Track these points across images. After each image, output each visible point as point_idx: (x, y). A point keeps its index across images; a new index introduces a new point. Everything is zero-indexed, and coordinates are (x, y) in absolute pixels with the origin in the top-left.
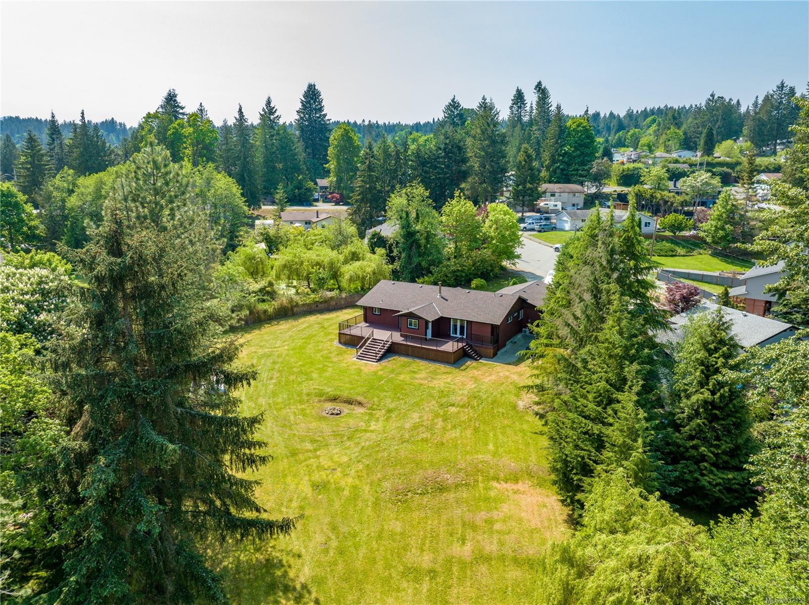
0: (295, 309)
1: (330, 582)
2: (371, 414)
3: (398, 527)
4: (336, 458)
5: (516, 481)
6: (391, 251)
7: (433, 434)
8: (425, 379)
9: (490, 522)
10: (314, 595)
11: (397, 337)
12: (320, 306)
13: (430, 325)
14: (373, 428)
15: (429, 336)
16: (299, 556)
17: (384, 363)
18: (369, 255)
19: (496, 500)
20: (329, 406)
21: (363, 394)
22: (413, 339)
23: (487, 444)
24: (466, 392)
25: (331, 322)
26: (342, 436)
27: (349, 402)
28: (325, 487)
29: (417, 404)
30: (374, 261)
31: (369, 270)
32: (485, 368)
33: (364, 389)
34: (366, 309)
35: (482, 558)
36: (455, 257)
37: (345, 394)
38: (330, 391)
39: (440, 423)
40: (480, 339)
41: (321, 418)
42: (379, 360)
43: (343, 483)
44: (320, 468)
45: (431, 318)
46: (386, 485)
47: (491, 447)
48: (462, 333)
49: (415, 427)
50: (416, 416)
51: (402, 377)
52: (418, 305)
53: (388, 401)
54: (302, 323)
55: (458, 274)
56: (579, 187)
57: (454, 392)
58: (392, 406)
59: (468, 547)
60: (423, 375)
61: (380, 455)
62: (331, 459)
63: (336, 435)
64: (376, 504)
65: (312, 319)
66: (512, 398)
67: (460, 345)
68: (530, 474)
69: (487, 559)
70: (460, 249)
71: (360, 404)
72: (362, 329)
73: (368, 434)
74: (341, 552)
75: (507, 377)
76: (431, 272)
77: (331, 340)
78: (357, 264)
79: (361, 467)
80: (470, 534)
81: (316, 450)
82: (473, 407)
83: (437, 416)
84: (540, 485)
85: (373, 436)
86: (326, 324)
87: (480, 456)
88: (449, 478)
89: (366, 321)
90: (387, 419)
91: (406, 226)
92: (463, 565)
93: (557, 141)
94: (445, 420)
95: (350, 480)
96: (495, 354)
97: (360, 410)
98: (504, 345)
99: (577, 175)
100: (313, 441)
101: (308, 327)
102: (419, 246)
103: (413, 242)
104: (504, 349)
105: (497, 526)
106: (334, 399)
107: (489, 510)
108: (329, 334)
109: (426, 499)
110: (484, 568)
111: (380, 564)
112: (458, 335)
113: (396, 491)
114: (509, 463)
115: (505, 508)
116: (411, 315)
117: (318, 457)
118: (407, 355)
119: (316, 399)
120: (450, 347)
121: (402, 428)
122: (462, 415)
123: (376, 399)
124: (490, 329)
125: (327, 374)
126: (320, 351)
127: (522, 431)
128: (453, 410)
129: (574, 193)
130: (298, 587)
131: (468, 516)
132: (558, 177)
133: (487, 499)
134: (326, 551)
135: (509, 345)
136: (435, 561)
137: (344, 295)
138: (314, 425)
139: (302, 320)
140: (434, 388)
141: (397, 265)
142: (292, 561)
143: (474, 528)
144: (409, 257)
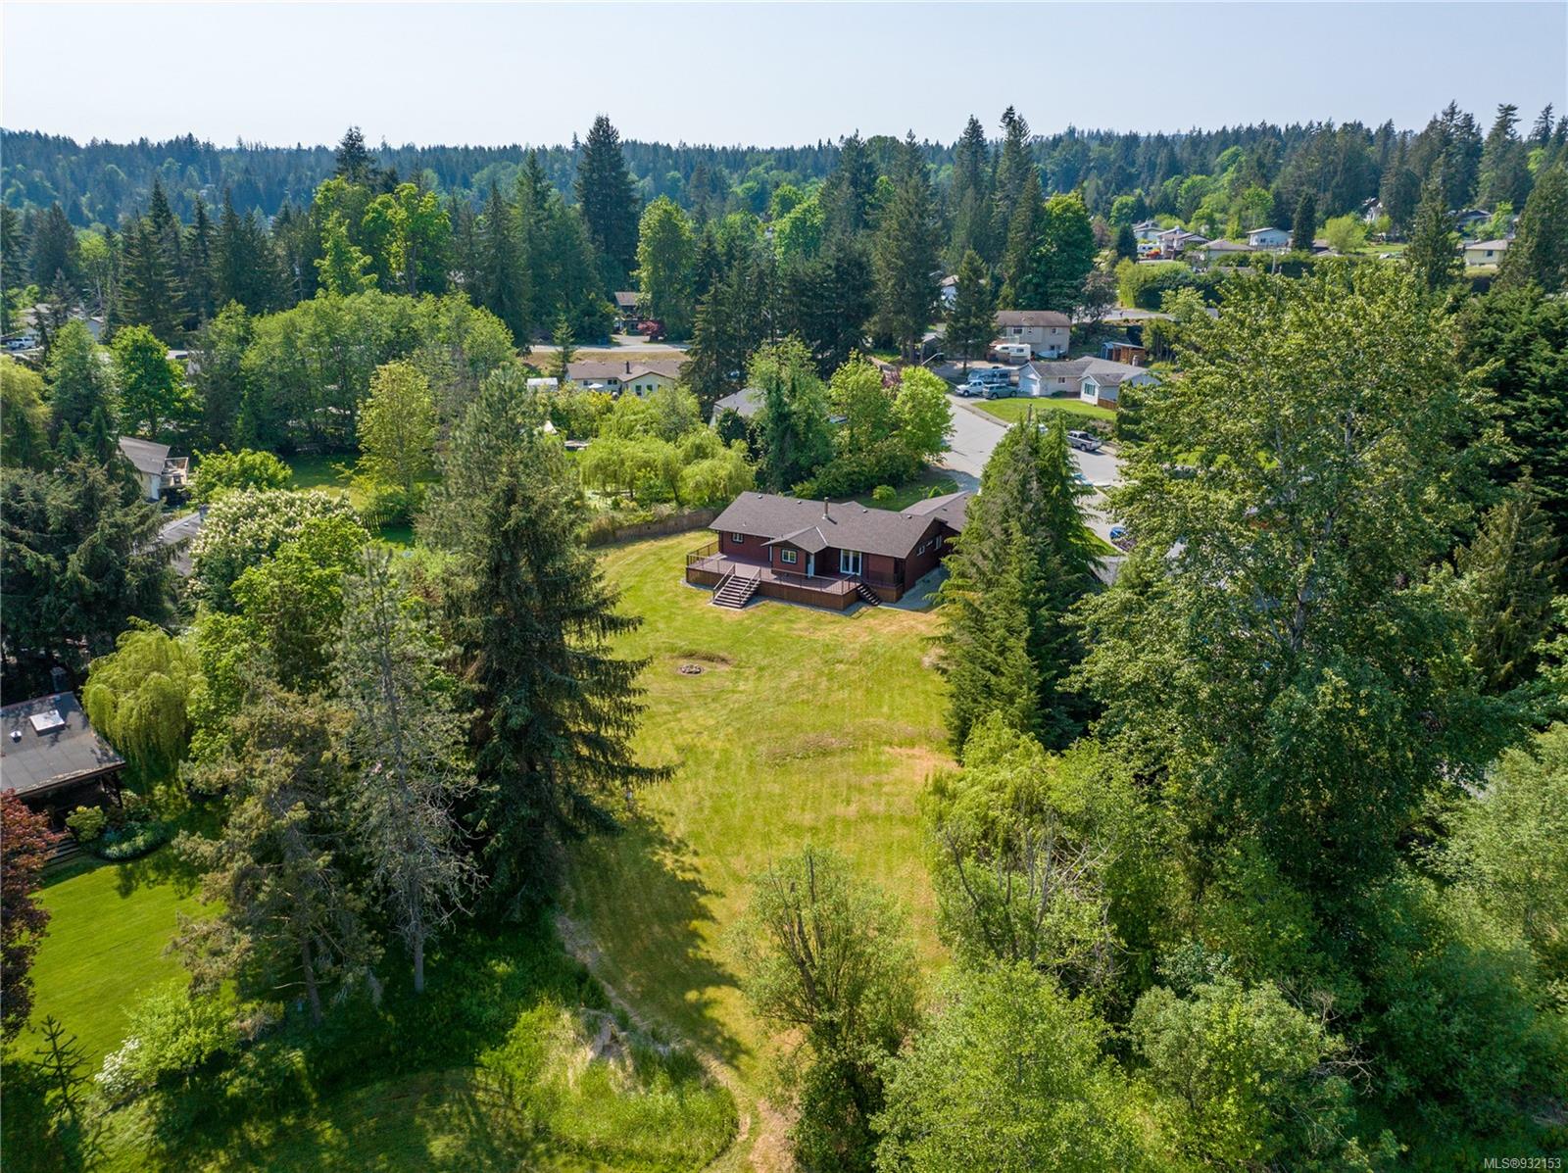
0: (618, 533)
1: (708, 837)
2: (738, 673)
3: (777, 789)
4: (700, 721)
5: (913, 745)
6: (754, 441)
7: (815, 696)
8: (806, 630)
9: (879, 785)
10: (691, 848)
11: (768, 575)
12: (653, 527)
13: (812, 558)
14: (742, 687)
15: (811, 574)
16: (672, 815)
17: (751, 609)
18: (722, 450)
19: (886, 765)
20: (684, 663)
21: (727, 648)
22: (789, 577)
23: (880, 707)
24: (857, 646)
25: (671, 552)
26: (706, 697)
27: (710, 658)
28: (691, 750)
29: (796, 660)
30: (729, 460)
31: (722, 473)
32: (885, 616)
33: (728, 643)
34: (722, 534)
35: (868, 817)
36: (850, 451)
37: (704, 649)
38: (684, 645)
39: (824, 683)
40: (880, 578)
41: (676, 677)
42: (744, 606)
43: (711, 747)
44: (682, 731)
45: (813, 549)
46: (762, 748)
47: (885, 709)
48: (855, 569)
49: (793, 688)
50: (794, 674)
51: (775, 627)
52: (795, 529)
53: (759, 657)
54: (632, 553)
55: (855, 477)
56: (1063, 317)
57: (842, 646)
58: (765, 663)
59: (853, 807)
60: (803, 624)
61: (753, 718)
62: (695, 721)
63: (697, 695)
64: (751, 767)
65: (644, 547)
66: (917, 653)
67: (853, 585)
68: (929, 739)
69: (873, 819)
70: (858, 440)
71: (723, 660)
72: (716, 563)
73: (737, 696)
74: (716, 811)
75: (913, 627)
76: (814, 475)
77: (675, 578)
78: (706, 464)
79: (731, 730)
80: (855, 796)
81: (675, 713)
82: (866, 664)
83: (821, 674)
84: (940, 750)
85: (744, 697)
86: (665, 555)
87: (871, 720)
88: (835, 743)
89: (722, 551)
90: (759, 679)
91: (777, 404)
92: (847, 823)
93: (1029, 234)
94: (830, 680)
95: (719, 744)
96: (899, 598)
97: (723, 668)
98: (913, 585)
99: (1060, 294)
100: (670, 703)
101: (640, 559)
102: (796, 435)
103: (787, 428)
104: (912, 591)
105: (886, 789)
106: (690, 655)
107: (879, 773)
108: (671, 569)
109: (806, 763)
110: (869, 827)
111: (759, 823)
112: (851, 572)
113: (773, 755)
114: (905, 726)
115: (897, 772)
116: (786, 545)
117: (679, 720)
118: (781, 599)
119: (668, 655)
120: (838, 588)
121: (777, 688)
122: (851, 673)
123: (743, 655)
124: (892, 565)
125: (677, 624)
126: (662, 593)
127: (925, 692)
128: (841, 667)
129: (1053, 327)
130: (675, 841)
131: (854, 780)
132: (1029, 298)
133: (876, 764)
134: (701, 810)
135: (919, 585)
136: (817, 819)
137: (686, 511)
138: (669, 685)
139: (629, 549)
140: (816, 641)
141: (762, 462)
142: (665, 819)
143: (861, 790)
144: (781, 451)
